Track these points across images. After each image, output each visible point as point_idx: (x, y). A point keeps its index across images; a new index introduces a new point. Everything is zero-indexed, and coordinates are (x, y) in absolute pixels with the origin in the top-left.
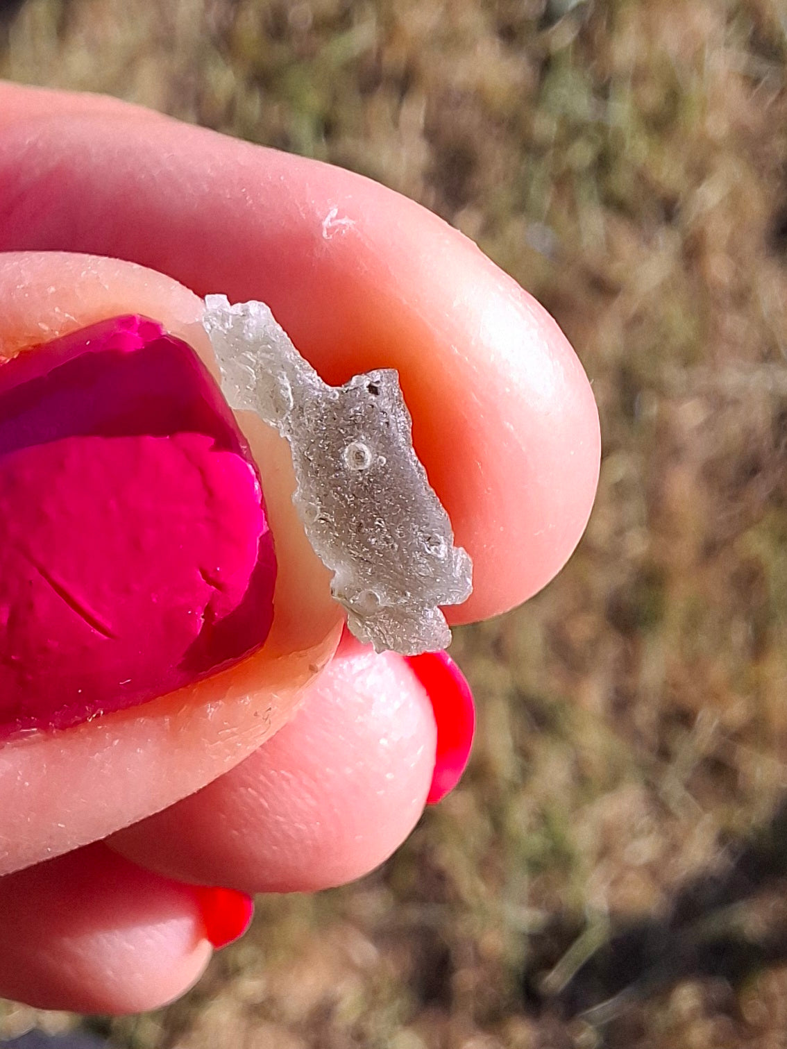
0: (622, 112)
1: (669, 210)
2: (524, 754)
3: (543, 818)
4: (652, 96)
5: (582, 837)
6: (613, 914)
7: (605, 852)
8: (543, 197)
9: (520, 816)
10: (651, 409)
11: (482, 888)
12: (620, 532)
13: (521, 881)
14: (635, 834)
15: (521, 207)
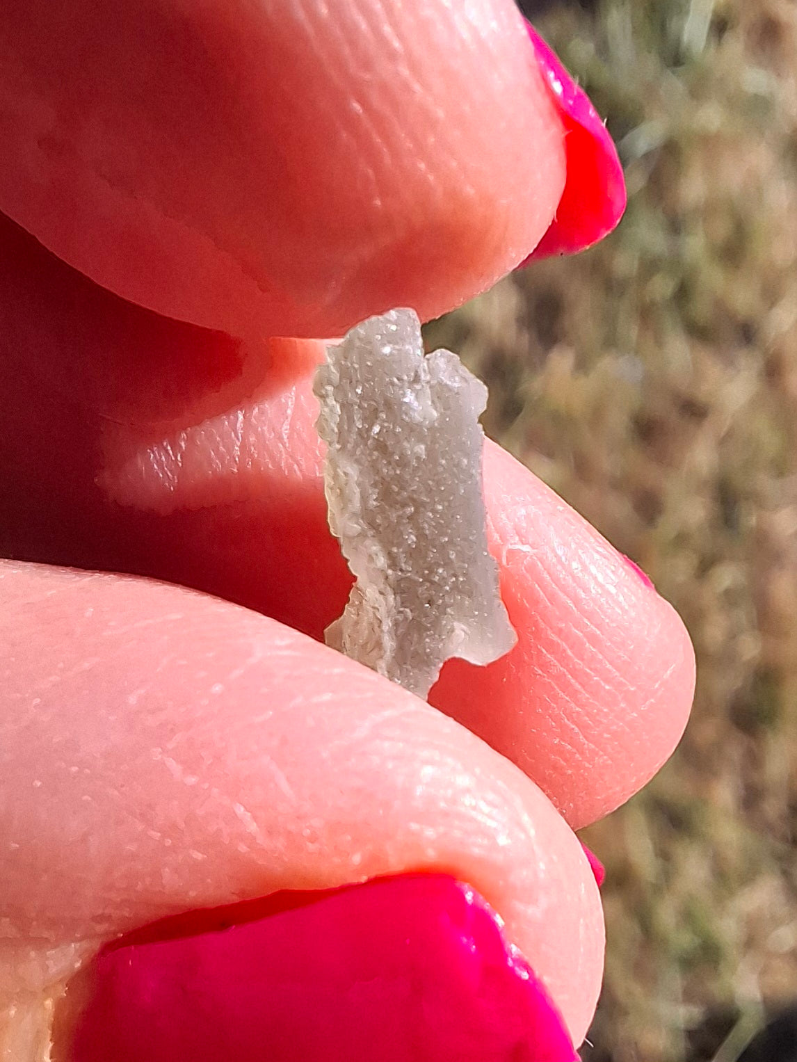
0: (696, 246)
1: (747, 333)
2: (664, 855)
3: (688, 917)
4: (722, 229)
5: (728, 929)
6: (765, 1000)
7: (750, 943)
8: (631, 331)
9: (666, 915)
10: (751, 520)
11: (637, 990)
12: (732, 636)
13: (674, 980)
14: (776, 922)
15: (611, 342)
